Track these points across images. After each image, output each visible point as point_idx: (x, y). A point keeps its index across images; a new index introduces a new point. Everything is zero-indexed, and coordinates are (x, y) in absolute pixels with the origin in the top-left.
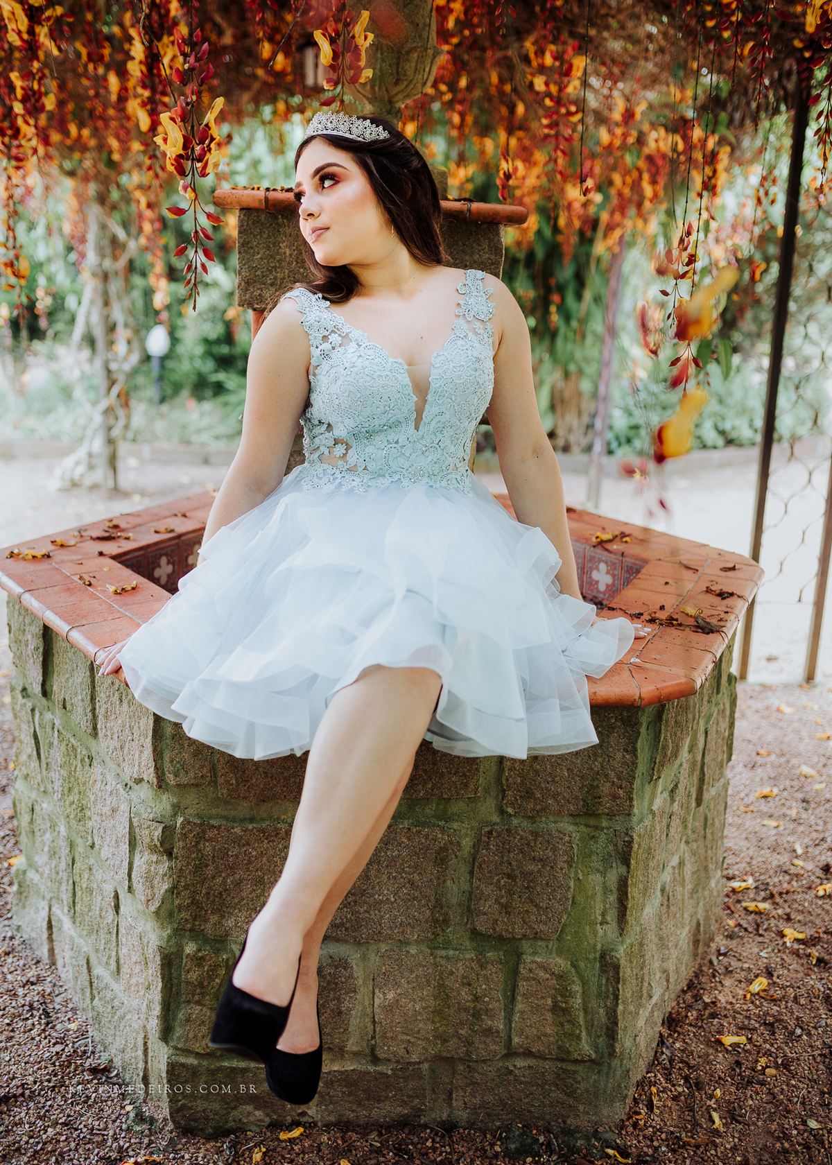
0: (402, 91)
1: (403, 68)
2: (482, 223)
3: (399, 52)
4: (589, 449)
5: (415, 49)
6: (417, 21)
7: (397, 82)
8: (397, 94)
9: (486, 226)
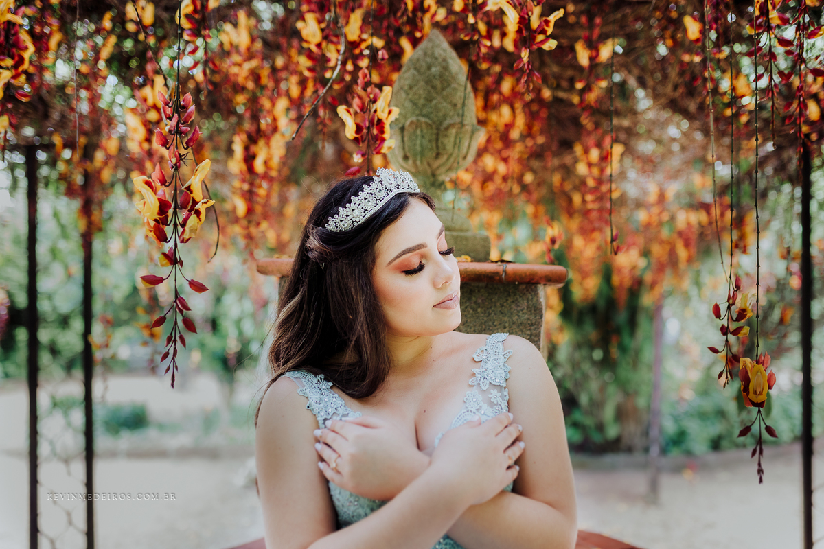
0: (443, 164)
1: (442, 143)
2: (520, 283)
3: (438, 129)
4: (646, 450)
5: (452, 125)
6: (454, 101)
7: (438, 155)
8: (438, 167)
9: (524, 286)
